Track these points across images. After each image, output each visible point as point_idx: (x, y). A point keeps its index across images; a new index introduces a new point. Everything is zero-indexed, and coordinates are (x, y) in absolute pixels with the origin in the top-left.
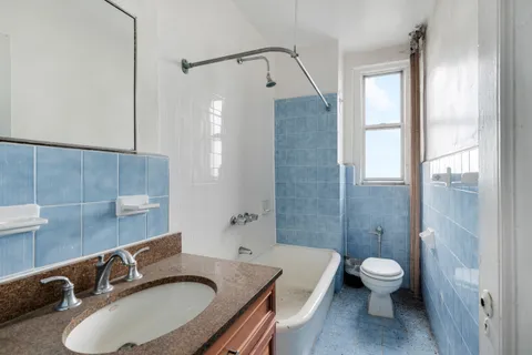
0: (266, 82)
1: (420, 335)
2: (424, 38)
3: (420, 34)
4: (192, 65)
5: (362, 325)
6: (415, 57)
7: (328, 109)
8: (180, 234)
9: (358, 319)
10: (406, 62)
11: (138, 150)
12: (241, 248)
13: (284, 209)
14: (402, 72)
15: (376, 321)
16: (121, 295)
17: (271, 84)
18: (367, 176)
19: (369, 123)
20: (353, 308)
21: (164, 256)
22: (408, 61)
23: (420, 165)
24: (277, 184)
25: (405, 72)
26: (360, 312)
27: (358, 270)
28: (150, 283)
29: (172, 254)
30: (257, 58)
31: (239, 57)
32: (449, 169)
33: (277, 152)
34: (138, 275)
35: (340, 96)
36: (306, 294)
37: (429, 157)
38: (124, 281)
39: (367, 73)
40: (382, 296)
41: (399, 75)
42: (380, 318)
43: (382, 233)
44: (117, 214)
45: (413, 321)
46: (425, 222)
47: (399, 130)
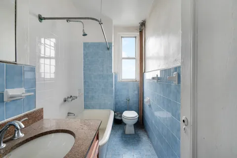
0: (82, 33)
1: (144, 138)
2: (144, 25)
3: (143, 24)
4: (45, 19)
5: (123, 138)
6: (141, 32)
7: (108, 49)
8: (42, 109)
9: (122, 137)
10: (138, 34)
11: (18, 62)
12: (69, 113)
13: (88, 93)
14: (136, 37)
15: (129, 136)
16: (13, 148)
17: (85, 35)
18: (123, 78)
19: (123, 56)
20: (120, 132)
21: (34, 121)
22: (139, 33)
23: (143, 74)
24: (85, 82)
25: (137, 38)
26: (122, 134)
27: (121, 116)
28: (31, 138)
29: (38, 120)
30: (77, 21)
31: (68, 19)
32: (157, 75)
33: (84, 67)
34: (21, 135)
35: (113, 44)
36: (104, 130)
37: (146, 71)
38: (11, 139)
39: (123, 36)
40: (130, 126)
41: (135, 38)
42: (130, 135)
43: (129, 100)
44: (5, 100)
45: (141, 133)
46: (145, 95)
47: (134, 60)
